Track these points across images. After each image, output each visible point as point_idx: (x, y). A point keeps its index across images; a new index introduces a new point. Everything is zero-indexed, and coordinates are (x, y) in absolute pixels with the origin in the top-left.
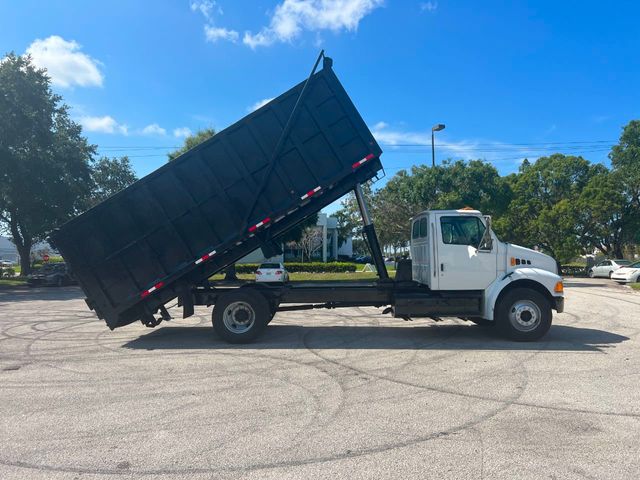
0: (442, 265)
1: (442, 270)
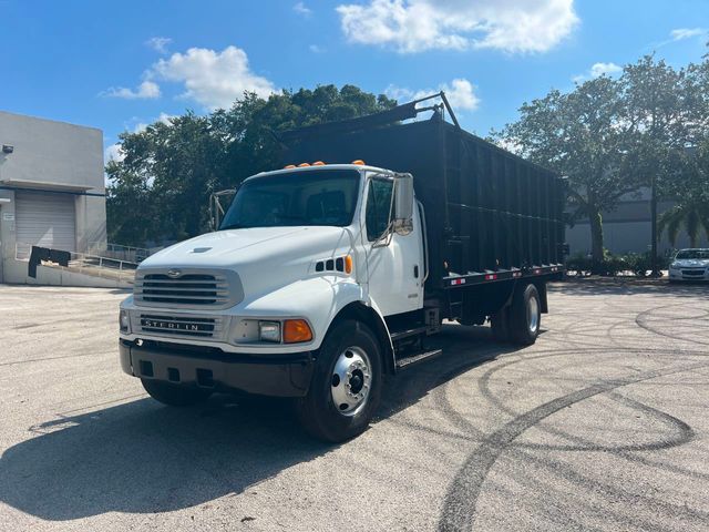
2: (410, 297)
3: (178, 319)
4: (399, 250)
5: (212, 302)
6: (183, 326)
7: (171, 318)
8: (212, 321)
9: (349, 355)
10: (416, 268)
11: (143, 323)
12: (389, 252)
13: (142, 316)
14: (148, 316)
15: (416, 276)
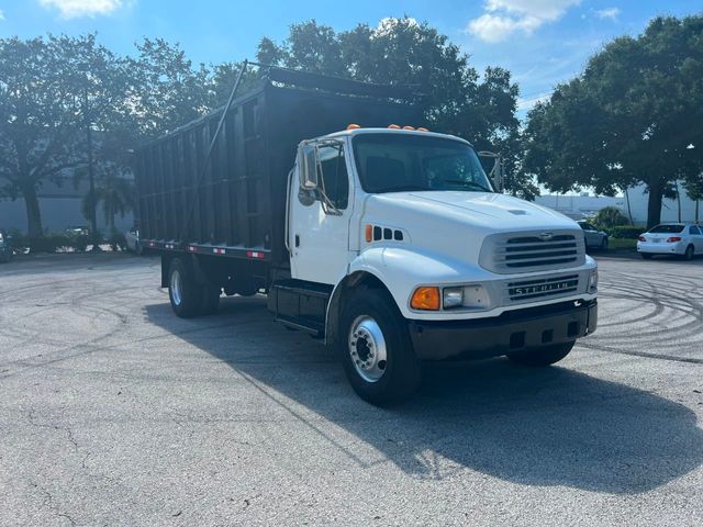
0: (297, 238)
1: (297, 244)
3: (549, 280)
5: (574, 259)
6: (555, 286)
7: (543, 281)
8: (577, 276)
11: (511, 292)
13: (510, 285)
14: (517, 284)
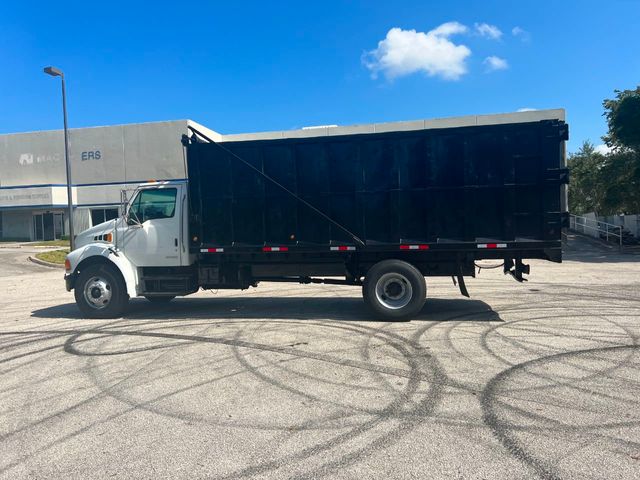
2: (168, 257)
4: (154, 230)
9: (97, 280)
10: (176, 240)
12: (144, 232)
15: (176, 245)
